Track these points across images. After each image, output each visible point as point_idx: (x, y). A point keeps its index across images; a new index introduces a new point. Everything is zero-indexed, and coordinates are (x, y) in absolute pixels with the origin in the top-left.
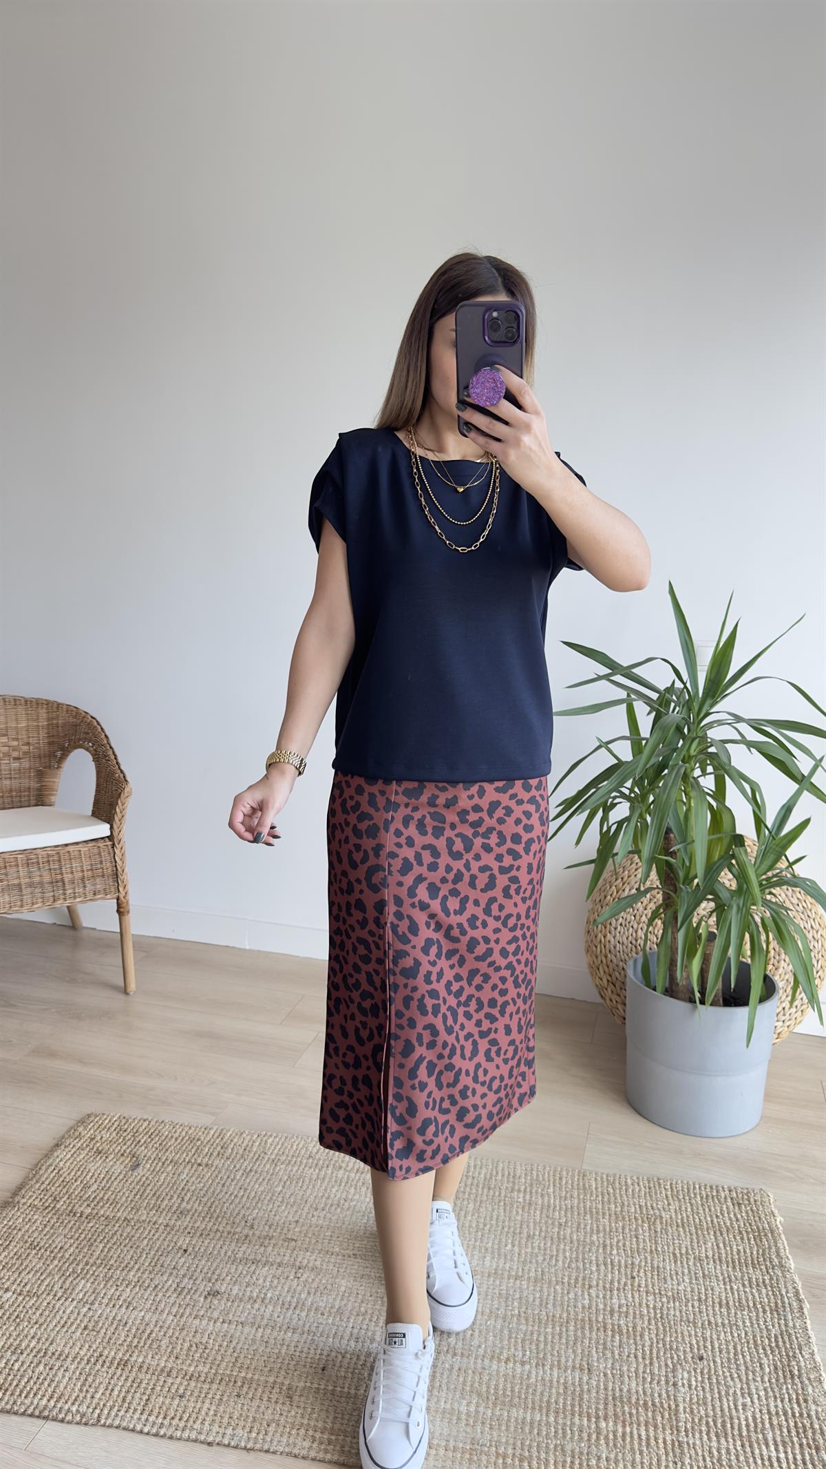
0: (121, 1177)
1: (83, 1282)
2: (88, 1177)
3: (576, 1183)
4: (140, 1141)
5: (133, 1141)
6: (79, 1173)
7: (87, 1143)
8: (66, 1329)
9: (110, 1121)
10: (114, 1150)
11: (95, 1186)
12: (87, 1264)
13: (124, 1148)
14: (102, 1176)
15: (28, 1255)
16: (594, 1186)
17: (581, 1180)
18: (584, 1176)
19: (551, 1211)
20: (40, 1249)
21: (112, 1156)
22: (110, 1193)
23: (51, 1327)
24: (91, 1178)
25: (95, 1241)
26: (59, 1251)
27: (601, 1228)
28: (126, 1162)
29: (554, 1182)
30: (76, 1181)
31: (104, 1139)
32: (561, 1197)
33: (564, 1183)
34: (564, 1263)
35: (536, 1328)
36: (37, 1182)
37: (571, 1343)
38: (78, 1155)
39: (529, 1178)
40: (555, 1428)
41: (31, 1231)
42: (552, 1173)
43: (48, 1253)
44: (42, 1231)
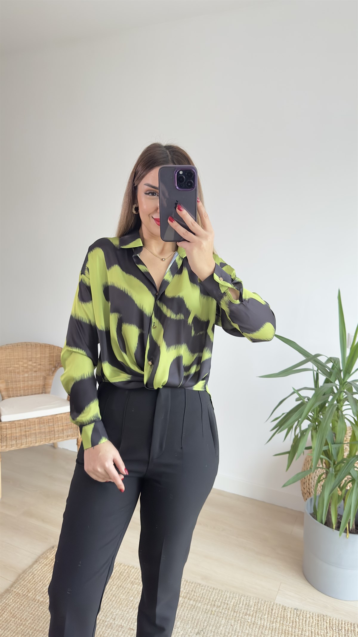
6: (42, 578)
12: (35, 630)
16: (289, 616)
17: (283, 612)
18: (285, 609)
19: (264, 629)
20: (16, 618)
25: (41, 617)
26: (24, 621)
29: (269, 611)
30: (40, 582)
32: (270, 621)
33: (274, 612)
36: (23, 580)
39: (256, 607)
41: (14, 607)
42: (268, 607)
43: (19, 621)
44: (19, 608)
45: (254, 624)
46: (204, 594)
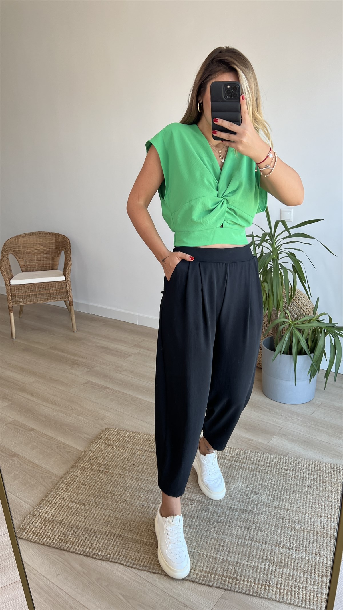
0: (118, 456)
1: (103, 500)
2: (105, 456)
3: (316, 467)
4: (126, 441)
5: (123, 441)
6: (101, 454)
7: (105, 441)
8: (96, 520)
9: (114, 431)
10: (115, 444)
12: (105, 492)
13: (119, 444)
14: (111, 455)
15: (81, 487)
16: (324, 470)
18: (320, 464)
20: (86, 485)
21: (115, 447)
22: (114, 463)
23: (90, 518)
25: (108, 483)
26: (93, 487)
27: (327, 489)
28: (120, 450)
29: (306, 467)
30: (100, 457)
31: (111, 439)
34: (309, 504)
35: (296, 533)
36: (85, 457)
37: (312, 542)
38: (101, 447)
39: (295, 464)
40: (303, 579)
41: (82, 478)
42: (305, 462)
43: (89, 487)
44: (87, 478)
45: (295, 477)
46: (248, 457)
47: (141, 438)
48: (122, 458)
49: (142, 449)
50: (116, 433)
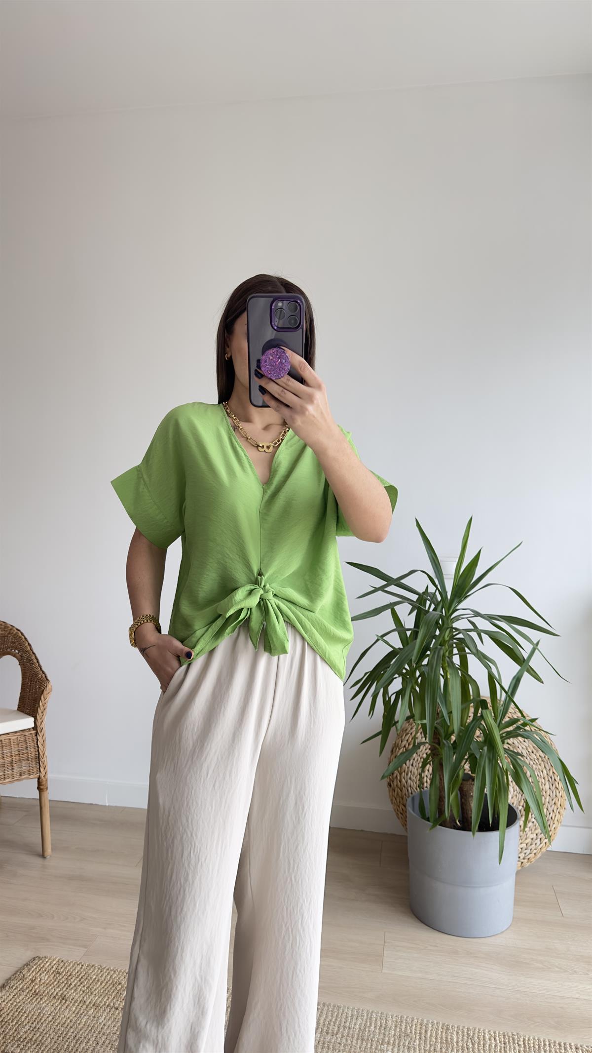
0: (50, 1019)
2: (23, 1018)
3: (439, 1036)
4: (71, 984)
5: (66, 984)
7: (28, 985)
9: (50, 964)
10: (48, 993)
11: (27, 1027)
13: (57, 991)
14: (35, 1017)
21: (46, 998)
22: (38, 1035)
24: (25, 1019)
28: (56, 1005)
31: (43, 981)
38: (19, 997)
47: (103, 979)
48: (58, 1021)
49: (101, 1002)
50: (55, 967)
